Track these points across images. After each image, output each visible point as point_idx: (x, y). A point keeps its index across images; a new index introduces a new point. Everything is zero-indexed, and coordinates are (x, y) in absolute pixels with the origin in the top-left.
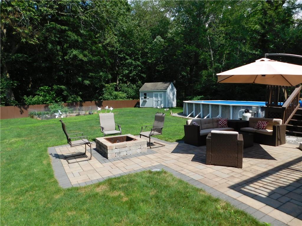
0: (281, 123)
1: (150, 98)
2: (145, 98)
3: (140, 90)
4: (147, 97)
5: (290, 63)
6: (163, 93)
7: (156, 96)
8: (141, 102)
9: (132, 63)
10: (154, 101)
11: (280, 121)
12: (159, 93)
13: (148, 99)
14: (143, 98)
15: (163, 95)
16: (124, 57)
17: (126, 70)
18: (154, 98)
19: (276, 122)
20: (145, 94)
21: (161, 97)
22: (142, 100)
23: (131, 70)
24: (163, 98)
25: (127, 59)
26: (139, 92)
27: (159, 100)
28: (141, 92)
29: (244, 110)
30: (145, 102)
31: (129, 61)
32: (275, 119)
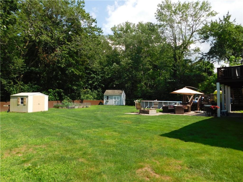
0: (189, 106)
1: (111, 99)
2: (108, 99)
3: (104, 94)
4: (109, 99)
5: (194, 90)
6: (119, 96)
7: (115, 98)
8: (105, 101)
9: (94, 77)
10: (113, 101)
11: (189, 105)
12: (117, 97)
13: (109, 100)
14: (106, 99)
15: (119, 98)
16: (90, 72)
17: (91, 80)
18: (113, 99)
19: (188, 106)
20: (108, 97)
21: (118, 99)
22: (106, 101)
23: (94, 81)
24: (119, 99)
25: (91, 74)
26: (104, 96)
27: (117, 100)
28: (105, 95)
29: (174, 104)
30: (107, 102)
31: (93, 75)
32: (188, 105)
